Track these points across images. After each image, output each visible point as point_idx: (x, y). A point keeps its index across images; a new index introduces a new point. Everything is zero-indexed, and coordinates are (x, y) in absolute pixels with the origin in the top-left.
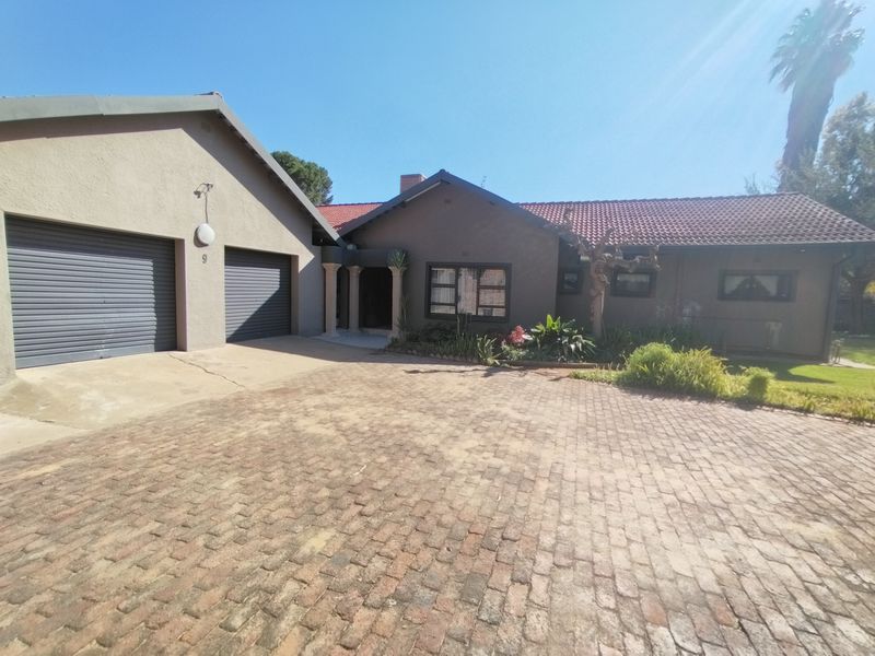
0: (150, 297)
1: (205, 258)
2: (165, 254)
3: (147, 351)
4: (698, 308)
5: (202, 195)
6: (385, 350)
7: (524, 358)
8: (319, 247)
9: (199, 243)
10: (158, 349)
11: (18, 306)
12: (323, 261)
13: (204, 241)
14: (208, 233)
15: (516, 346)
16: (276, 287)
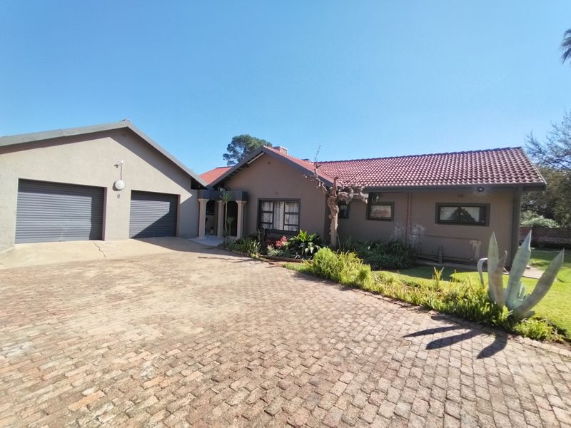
0: (89, 214)
1: (119, 196)
2: (98, 195)
3: (85, 239)
4: (423, 229)
5: (119, 167)
6: (216, 247)
7: (277, 255)
8: (196, 191)
9: (115, 189)
10: (90, 239)
11: (19, 216)
12: (199, 197)
13: (118, 188)
14: (120, 184)
15: (276, 248)
16: (167, 211)
